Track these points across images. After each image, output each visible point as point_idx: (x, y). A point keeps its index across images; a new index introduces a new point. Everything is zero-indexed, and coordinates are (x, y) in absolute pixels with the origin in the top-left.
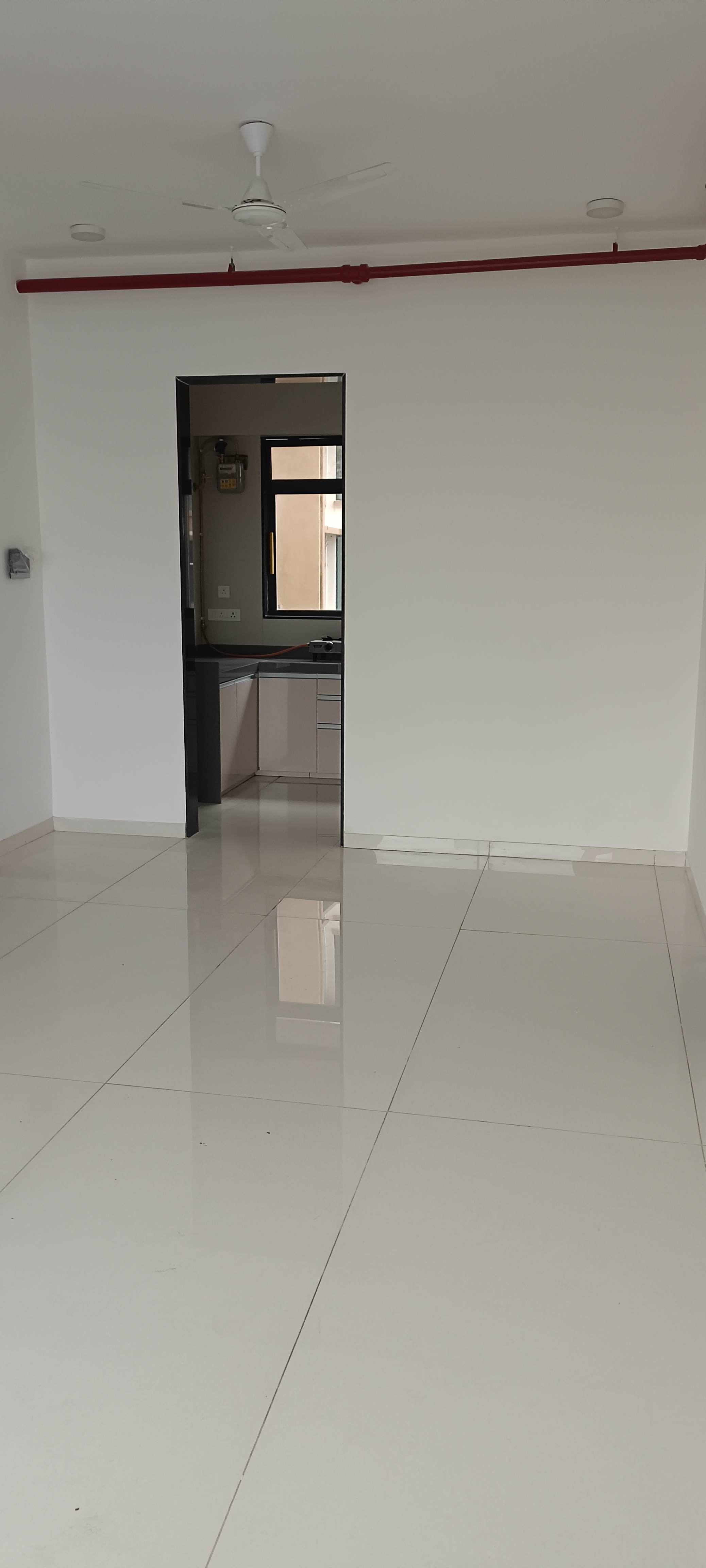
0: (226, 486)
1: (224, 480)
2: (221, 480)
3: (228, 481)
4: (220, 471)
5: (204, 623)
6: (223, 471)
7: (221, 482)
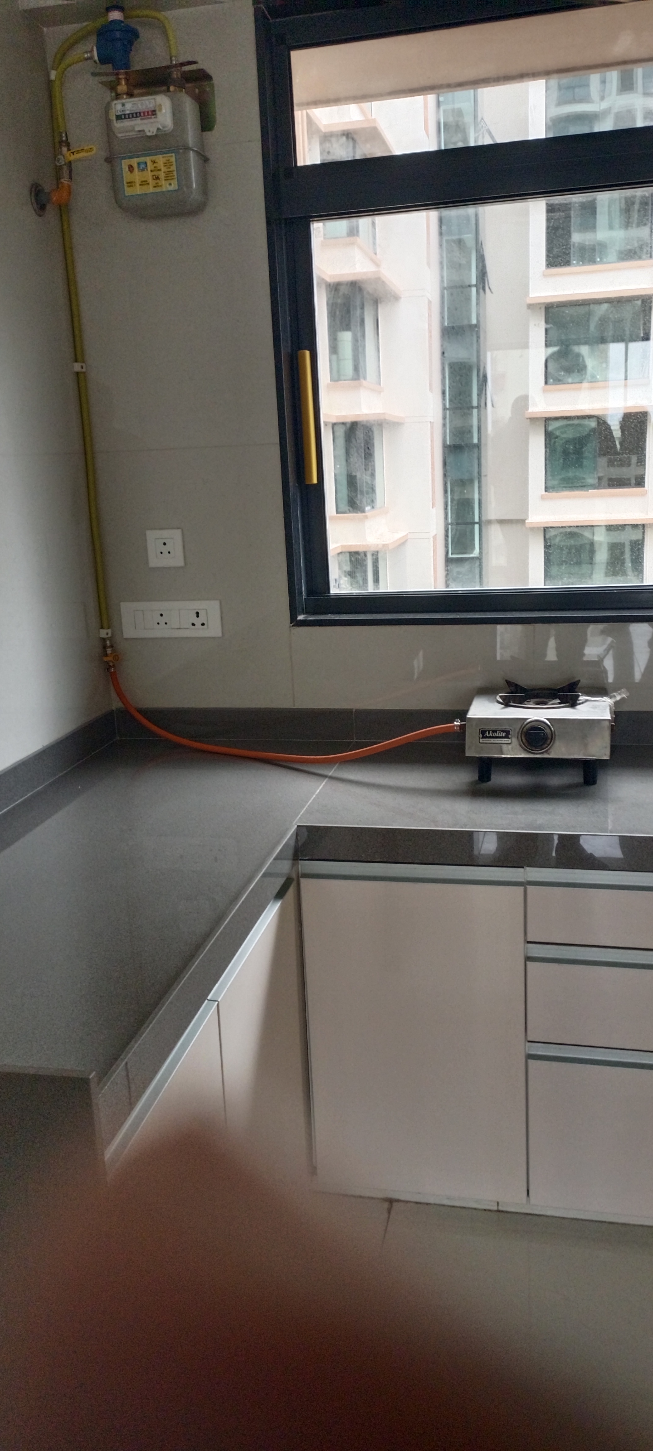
0: (144, 183)
1: (134, 162)
2: (125, 163)
3: (149, 164)
4: (118, 125)
5: (112, 646)
6: (127, 123)
7: (126, 169)
